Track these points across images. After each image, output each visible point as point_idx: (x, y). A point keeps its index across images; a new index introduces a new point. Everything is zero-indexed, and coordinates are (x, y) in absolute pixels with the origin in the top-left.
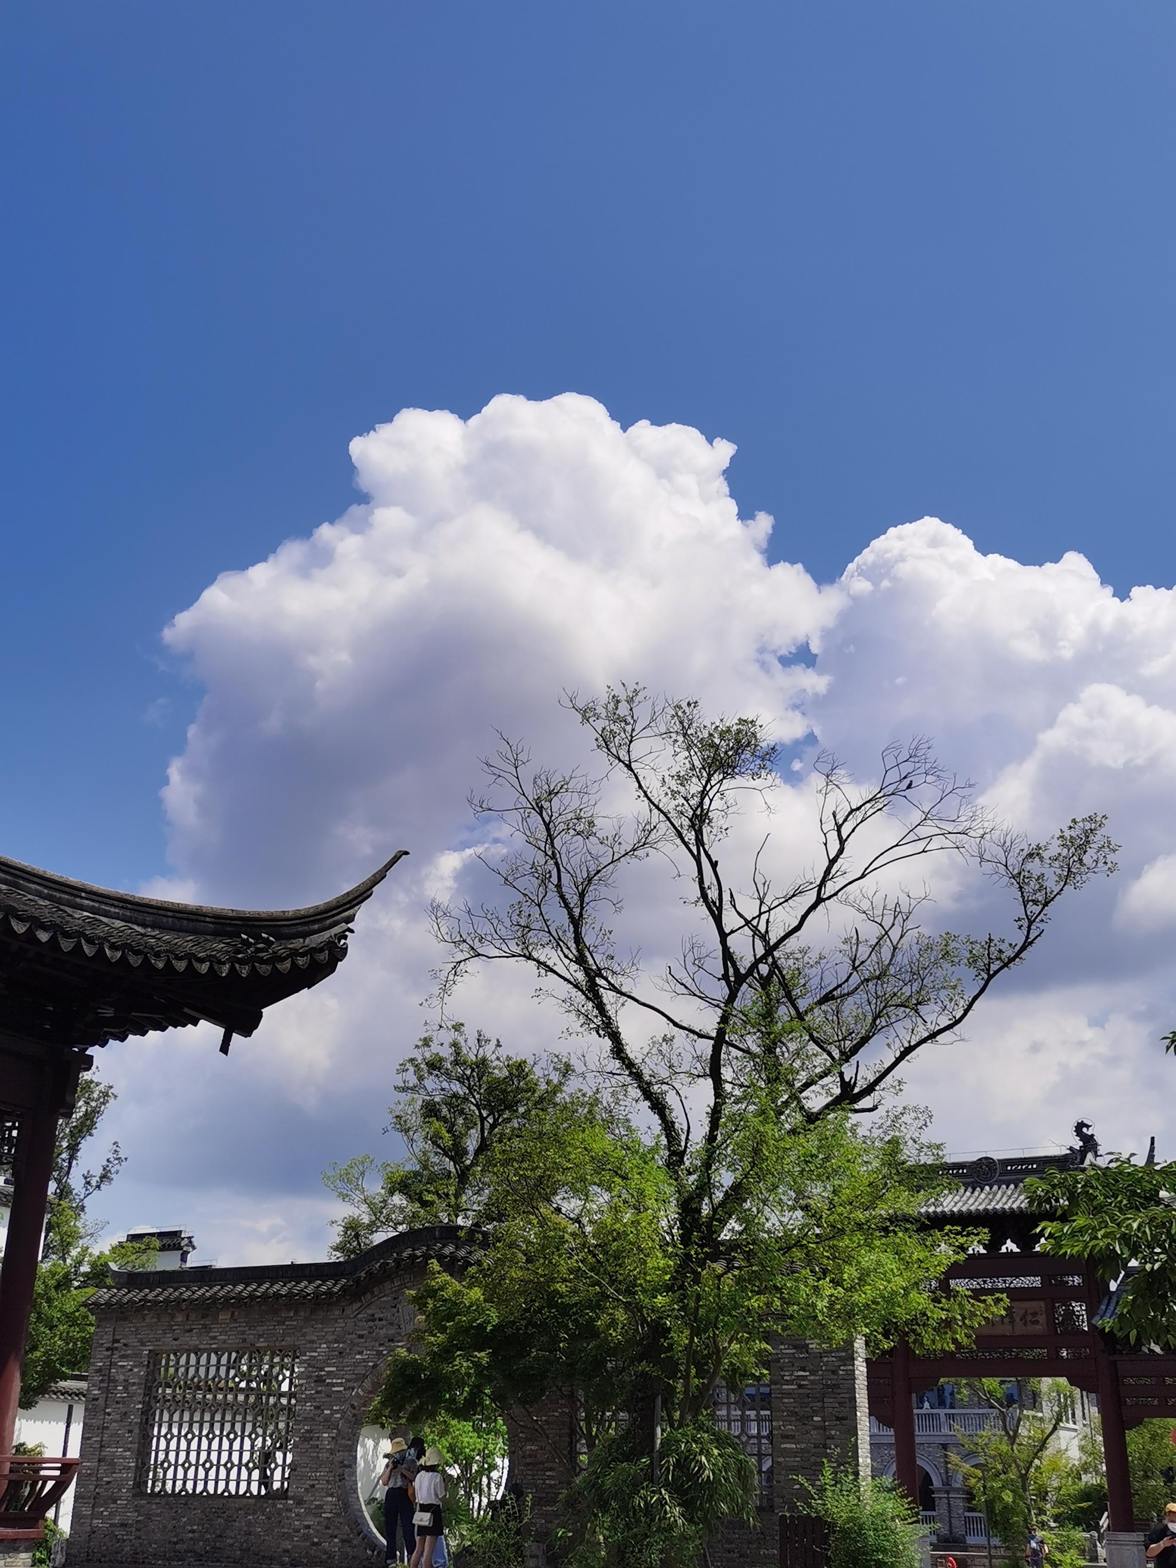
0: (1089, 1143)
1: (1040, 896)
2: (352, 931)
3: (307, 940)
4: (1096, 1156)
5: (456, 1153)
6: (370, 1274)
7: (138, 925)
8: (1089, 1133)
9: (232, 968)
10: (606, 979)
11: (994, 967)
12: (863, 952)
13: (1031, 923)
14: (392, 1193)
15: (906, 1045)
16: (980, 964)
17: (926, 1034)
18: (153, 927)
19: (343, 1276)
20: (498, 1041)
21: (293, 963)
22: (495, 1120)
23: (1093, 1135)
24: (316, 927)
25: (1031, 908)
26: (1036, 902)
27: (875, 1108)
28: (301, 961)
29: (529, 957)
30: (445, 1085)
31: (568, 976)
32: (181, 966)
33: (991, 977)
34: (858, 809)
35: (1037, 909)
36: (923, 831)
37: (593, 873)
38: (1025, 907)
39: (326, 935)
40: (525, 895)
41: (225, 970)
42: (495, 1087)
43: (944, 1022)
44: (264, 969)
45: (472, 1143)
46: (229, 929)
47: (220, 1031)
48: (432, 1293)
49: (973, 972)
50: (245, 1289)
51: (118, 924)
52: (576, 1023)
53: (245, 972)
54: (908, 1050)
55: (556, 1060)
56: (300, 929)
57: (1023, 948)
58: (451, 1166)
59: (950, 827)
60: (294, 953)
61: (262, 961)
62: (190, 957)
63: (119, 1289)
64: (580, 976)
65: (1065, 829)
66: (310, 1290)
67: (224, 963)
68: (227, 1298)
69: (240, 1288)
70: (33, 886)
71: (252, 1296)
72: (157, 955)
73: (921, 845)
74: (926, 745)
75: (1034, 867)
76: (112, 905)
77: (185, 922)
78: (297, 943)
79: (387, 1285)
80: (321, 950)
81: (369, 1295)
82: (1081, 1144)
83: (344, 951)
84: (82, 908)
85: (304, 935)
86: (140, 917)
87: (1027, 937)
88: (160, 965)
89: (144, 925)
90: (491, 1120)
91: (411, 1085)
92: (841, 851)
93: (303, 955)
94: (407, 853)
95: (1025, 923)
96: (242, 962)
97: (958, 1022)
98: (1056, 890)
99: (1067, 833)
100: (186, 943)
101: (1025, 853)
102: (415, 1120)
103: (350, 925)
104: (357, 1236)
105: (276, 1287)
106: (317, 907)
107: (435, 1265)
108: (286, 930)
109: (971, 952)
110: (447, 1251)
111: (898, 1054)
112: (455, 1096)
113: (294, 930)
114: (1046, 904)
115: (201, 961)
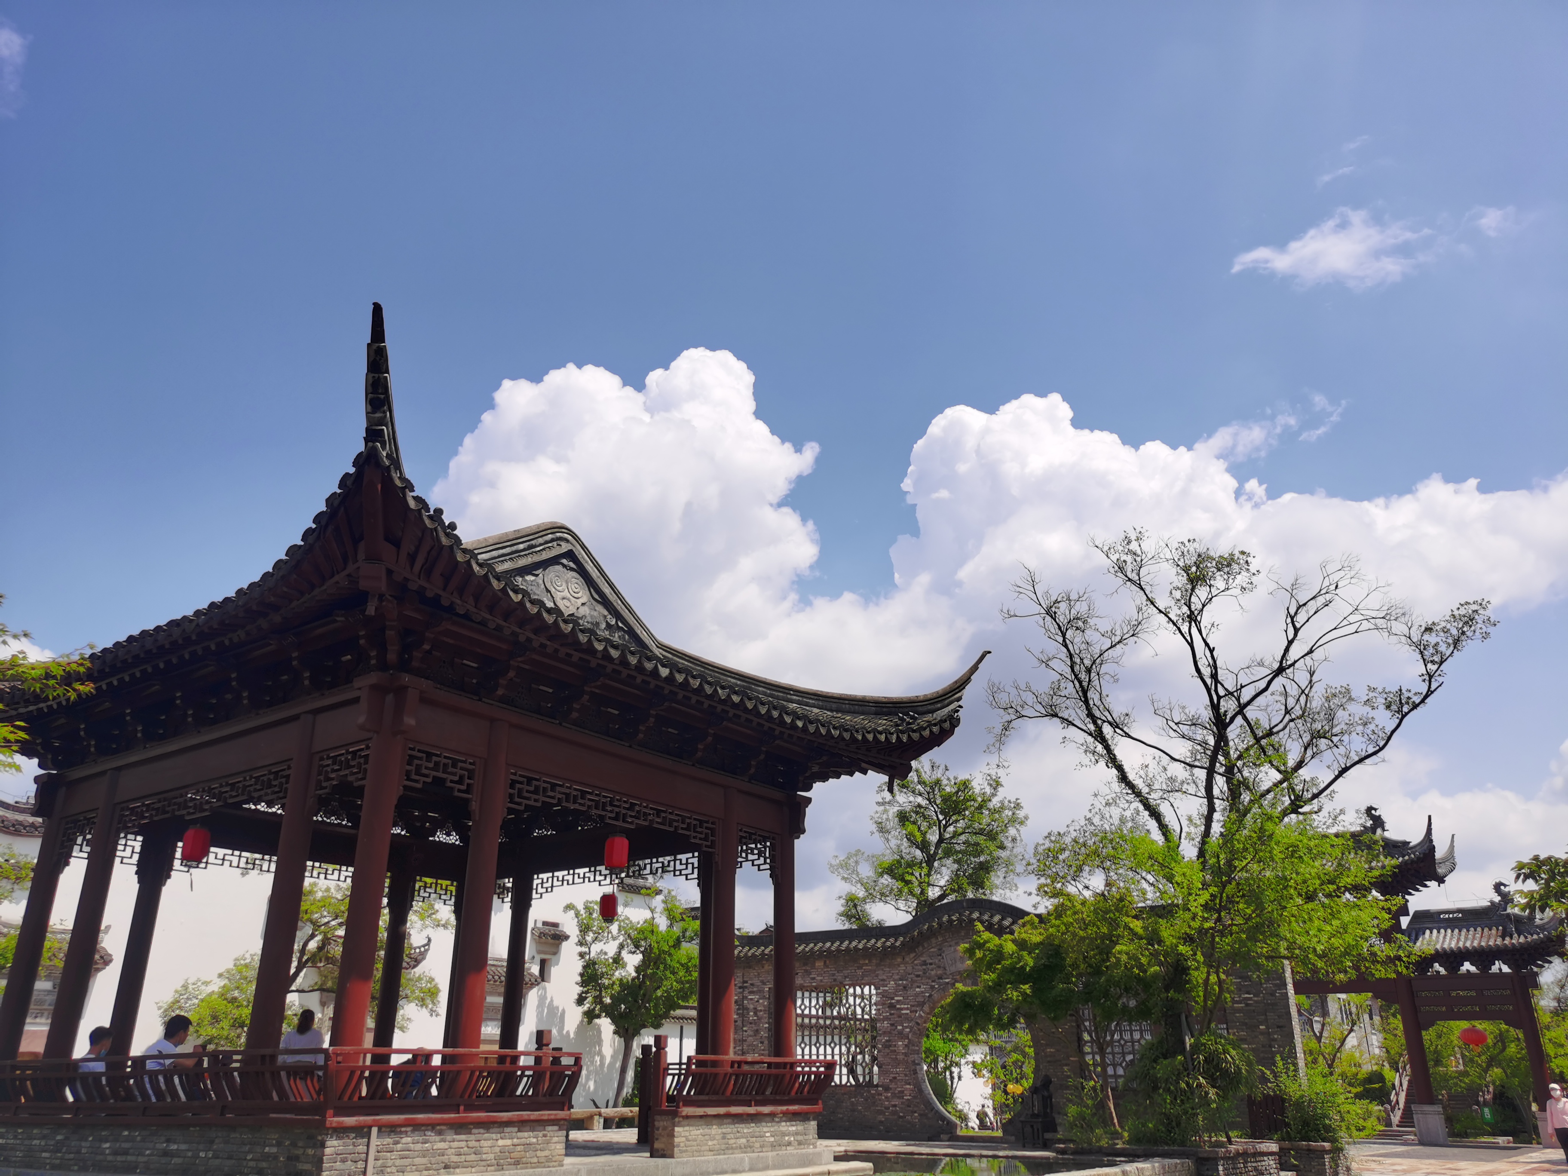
1: (1437, 658)
2: (960, 707)
3: (935, 715)
5: (923, 846)
7: (828, 710)
9: (898, 737)
10: (1122, 730)
11: (1405, 709)
13: (1431, 677)
14: (881, 875)
15: (1343, 766)
16: (1394, 707)
17: (1357, 759)
18: (837, 711)
19: (900, 935)
21: (931, 731)
22: (946, 822)
24: (939, 705)
25: (1430, 666)
26: (1433, 662)
27: (1320, 810)
28: (935, 729)
29: (1055, 715)
30: (911, 799)
31: (1084, 728)
32: (870, 737)
33: (1403, 717)
34: (1305, 605)
35: (1435, 667)
36: (1352, 619)
38: (1426, 666)
39: (946, 711)
40: (1061, 675)
41: (894, 739)
42: (946, 799)
43: (1371, 750)
44: (915, 736)
45: (933, 837)
46: (885, 710)
47: (886, 778)
49: (1388, 714)
50: (832, 945)
51: (816, 710)
52: (1087, 759)
53: (905, 738)
54: (1345, 770)
56: (930, 707)
57: (1427, 696)
58: (918, 853)
59: (1374, 614)
60: (930, 724)
61: (914, 731)
62: (875, 731)
63: (743, 948)
65: (1455, 610)
67: (892, 734)
69: (828, 944)
70: (760, 689)
71: (838, 950)
73: (1353, 628)
74: (1356, 559)
75: (1431, 639)
76: (810, 698)
77: (857, 707)
78: (929, 717)
80: (945, 721)
82: (1371, 822)
83: (958, 720)
84: (792, 701)
85: (932, 712)
86: (828, 705)
87: (1430, 687)
88: (860, 738)
89: (831, 711)
90: (944, 822)
91: (887, 800)
92: (1296, 635)
93: (935, 725)
94: (989, 652)
95: (1427, 677)
96: (903, 732)
97: (1381, 749)
98: (1448, 653)
99: (1456, 613)
101: (1423, 629)
102: (894, 822)
103: (960, 703)
105: (854, 944)
106: (938, 692)
107: (979, 926)
108: (920, 709)
109: (1386, 699)
110: (986, 917)
111: (1337, 773)
112: (919, 806)
113: (925, 709)
114: (1441, 663)
115: (880, 733)
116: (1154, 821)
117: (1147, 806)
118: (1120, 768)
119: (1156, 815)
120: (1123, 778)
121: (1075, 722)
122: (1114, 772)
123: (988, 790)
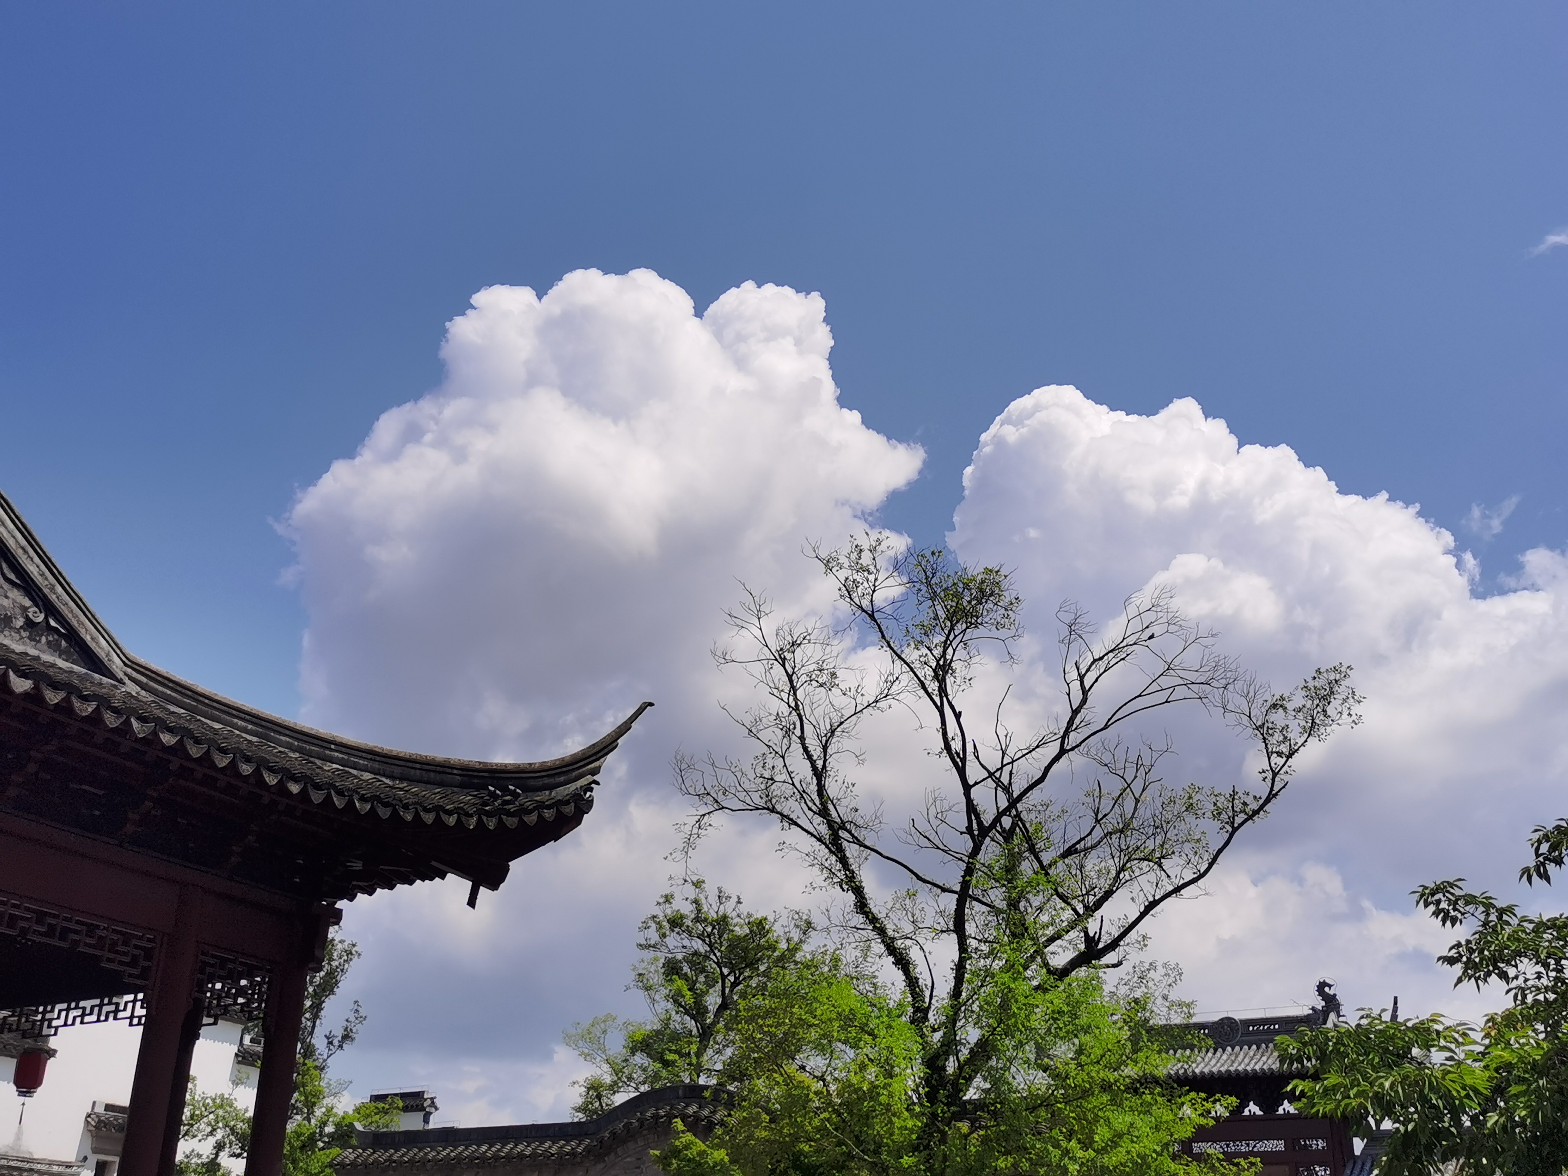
0: (1332, 1003)
1: (1284, 749)
2: (597, 783)
3: (553, 794)
4: (1339, 1016)
5: (697, 1011)
6: (613, 1134)
7: (387, 777)
8: (1331, 992)
9: (480, 820)
10: (850, 832)
11: (1238, 820)
12: (1106, 805)
13: (1275, 774)
14: (633, 1052)
15: (1151, 899)
16: (1224, 816)
17: (1170, 888)
18: (402, 779)
19: (587, 1135)
20: (739, 898)
21: (540, 816)
22: (736, 978)
23: (1335, 995)
24: (562, 779)
25: (1275, 759)
26: (1280, 754)
27: (1119, 964)
28: (548, 814)
29: (773, 810)
30: (686, 942)
31: (812, 830)
32: (429, 818)
33: (1235, 830)
34: (1101, 658)
35: (1281, 761)
36: (1165, 682)
37: (836, 724)
38: (1269, 758)
39: (572, 787)
40: (769, 747)
41: (472, 823)
42: (736, 943)
43: (1189, 876)
44: (511, 822)
45: (713, 1000)
46: (476, 781)
47: (468, 884)
48: (676, 1153)
49: (1217, 824)
50: (489, 1149)
51: (367, 776)
52: (818, 877)
53: (491, 824)
54: (1152, 905)
55: (796, 917)
56: (547, 781)
57: (1268, 800)
58: (691, 1024)
59: (1192, 677)
60: (541, 806)
61: (509, 814)
62: (438, 809)
63: (364, 1150)
64: (824, 830)
65: (1309, 680)
66: (554, 1150)
67: (471, 816)
68: (471, 1158)
69: (484, 1148)
70: (283, 738)
71: (496, 1157)
72: (406, 807)
73: (1162, 697)
74: (1169, 594)
75: (1278, 718)
76: (361, 757)
77: (432, 774)
78: (543, 796)
79: (631, 1145)
80: (567, 803)
81: (612, 1156)
82: (1323, 1003)
83: (590, 803)
84: (332, 761)
85: (551, 788)
86: (389, 769)
87: (1272, 789)
88: (409, 818)
89: (392, 777)
90: (732, 978)
91: (652, 942)
92: (1084, 701)
93: (549, 807)
94: (651, 704)
95: (1269, 775)
96: (489, 814)
97: (1202, 876)
98: (1300, 741)
99: (1311, 684)
100: (434, 795)
101: (1268, 704)
102: (656, 977)
103: (596, 778)
104: (599, 1097)
105: (521, 1147)
106: (563, 759)
107: (679, 1124)
108: (532, 783)
109: (1215, 804)
110: (691, 1110)
111: (1142, 909)
112: (696, 953)
113: (540, 783)
114: (1290, 756)
115: (450, 813)
116: (900, 972)
117: (891, 950)
118: (858, 891)
119: (902, 962)
120: (862, 906)
121: (799, 821)
122: (851, 897)
123: (796, 935)
